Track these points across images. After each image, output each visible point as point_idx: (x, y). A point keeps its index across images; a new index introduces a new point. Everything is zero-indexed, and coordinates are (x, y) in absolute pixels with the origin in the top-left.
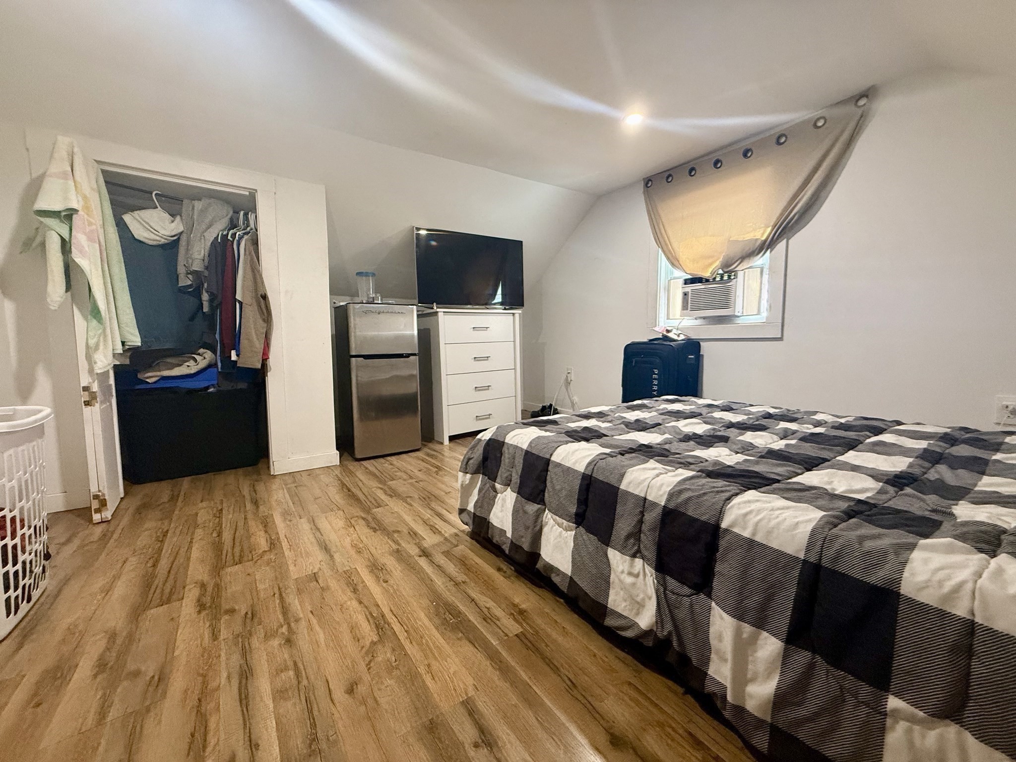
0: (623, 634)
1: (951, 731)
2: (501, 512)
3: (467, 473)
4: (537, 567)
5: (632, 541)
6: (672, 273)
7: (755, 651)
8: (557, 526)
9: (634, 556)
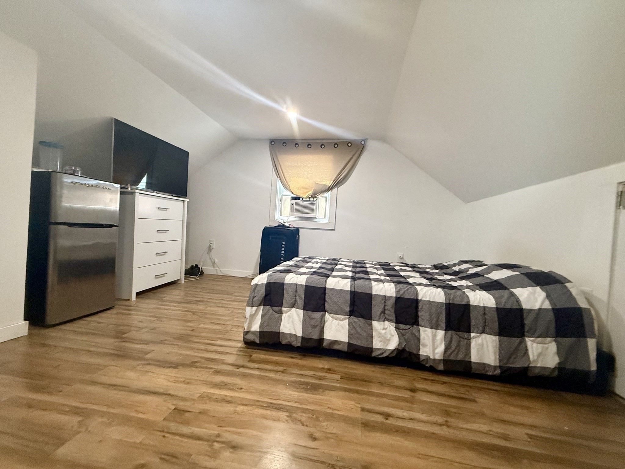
0: (382, 356)
1: (484, 336)
2: (288, 323)
3: (253, 306)
4: (323, 345)
5: (382, 315)
6: (283, 192)
7: (436, 338)
8: (335, 320)
9: (384, 321)
